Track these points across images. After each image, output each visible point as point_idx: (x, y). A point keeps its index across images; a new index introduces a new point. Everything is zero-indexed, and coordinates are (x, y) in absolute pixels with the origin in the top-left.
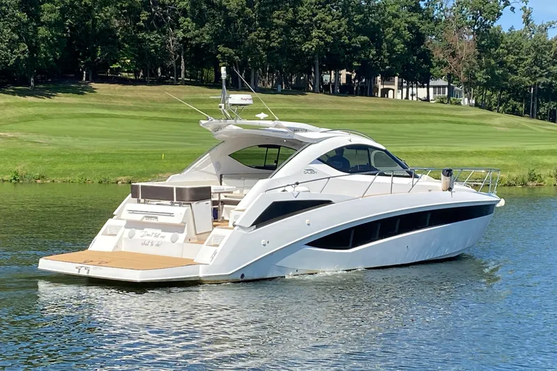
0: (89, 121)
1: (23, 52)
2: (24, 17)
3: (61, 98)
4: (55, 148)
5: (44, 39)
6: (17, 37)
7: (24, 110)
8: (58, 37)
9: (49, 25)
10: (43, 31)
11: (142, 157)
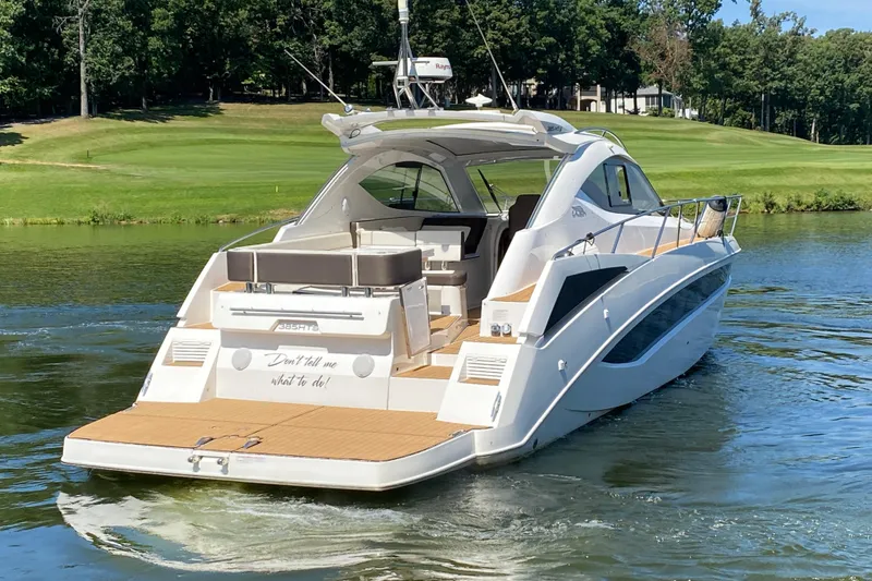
0: (207, 148)
1: (129, 68)
2: (129, 26)
3: (179, 122)
4: (149, 181)
5: (155, 52)
6: (120, 50)
7: (128, 138)
8: (173, 48)
9: (161, 34)
10: (154, 42)
11: (252, 190)
